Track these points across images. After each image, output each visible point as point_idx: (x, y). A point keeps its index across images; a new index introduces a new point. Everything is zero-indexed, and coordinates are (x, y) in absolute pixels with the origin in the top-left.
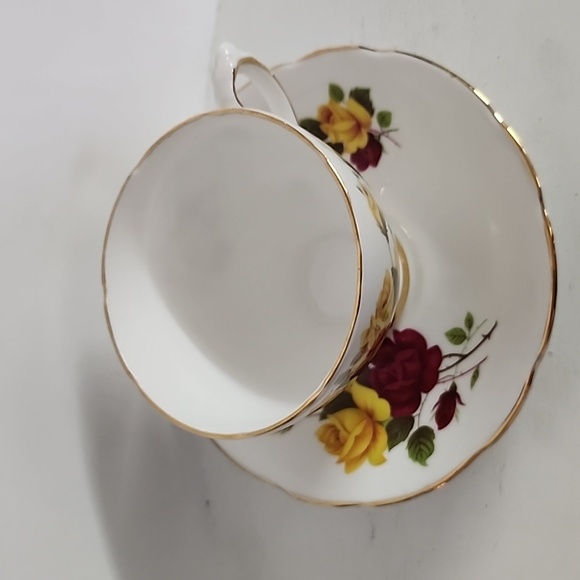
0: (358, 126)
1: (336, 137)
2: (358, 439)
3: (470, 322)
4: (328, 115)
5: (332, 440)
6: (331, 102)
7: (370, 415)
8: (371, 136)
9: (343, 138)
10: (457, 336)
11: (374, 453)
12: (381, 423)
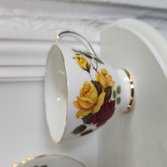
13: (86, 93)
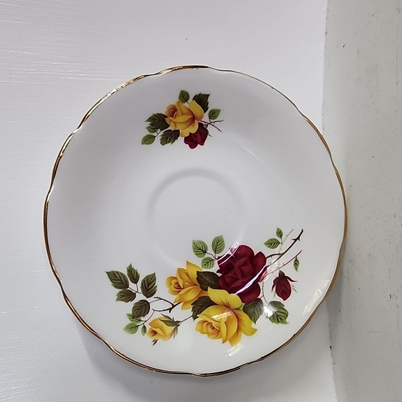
0: (193, 118)
3: (280, 233)
4: (173, 111)
5: (210, 330)
6: (179, 103)
7: (227, 306)
10: (273, 244)
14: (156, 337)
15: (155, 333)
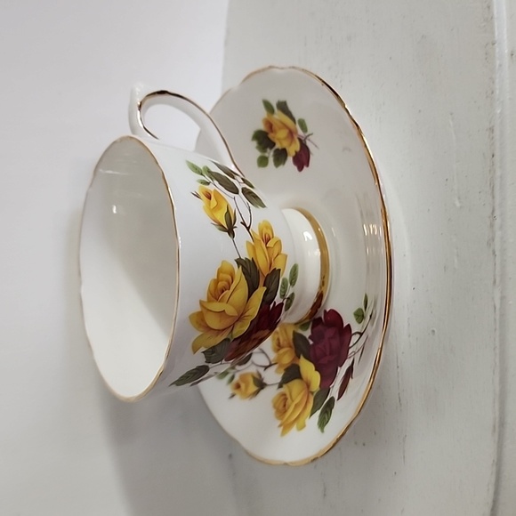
1: (281, 143)
2: (296, 406)
8: (300, 140)
9: (285, 144)
11: (301, 420)
12: (312, 393)
13: (223, 292)
14: (236, 392)
15: (238, 386)
